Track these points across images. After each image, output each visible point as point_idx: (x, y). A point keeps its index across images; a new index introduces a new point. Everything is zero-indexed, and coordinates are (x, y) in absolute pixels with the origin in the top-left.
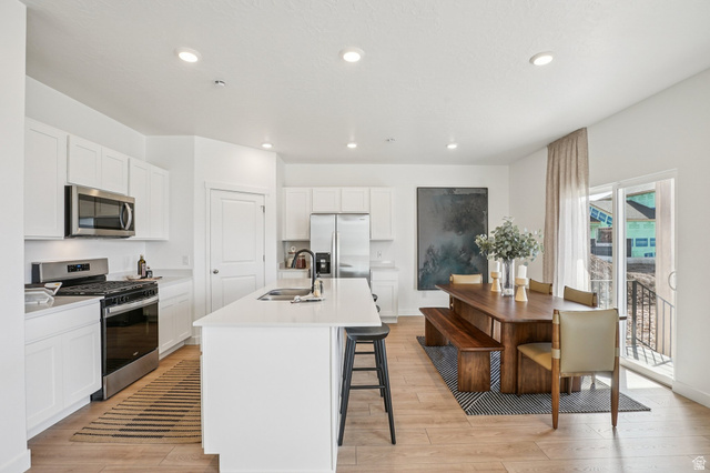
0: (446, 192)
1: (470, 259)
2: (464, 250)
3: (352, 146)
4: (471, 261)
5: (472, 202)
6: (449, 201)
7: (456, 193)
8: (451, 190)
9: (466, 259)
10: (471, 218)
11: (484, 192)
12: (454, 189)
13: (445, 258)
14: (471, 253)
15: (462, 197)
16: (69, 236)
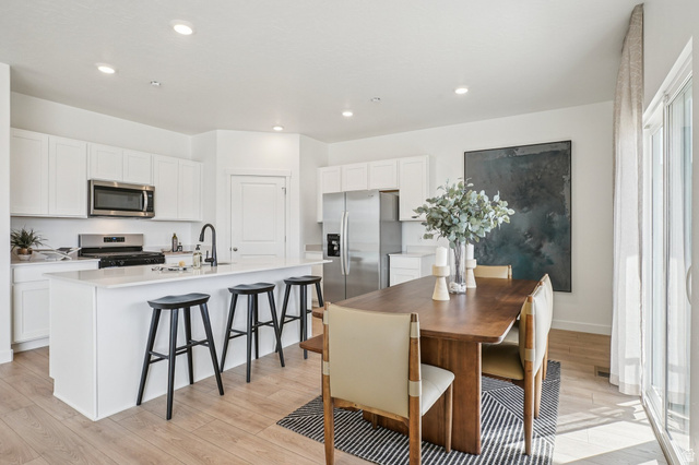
0: (504, 154)
1: (541, 246)
2: (530, 233)
3: (348, 114)
4: (543, 250)
5: (544, 163)
6: (509, 166)
7: (518, 153)
8: (511, 150)
9: (533, 247)
10: (542, 187)
11: (565, 147)
12: (516, 148)
13: (503, 244)
14: (542, 238)
15: (527, 158)
16: (90, 216)
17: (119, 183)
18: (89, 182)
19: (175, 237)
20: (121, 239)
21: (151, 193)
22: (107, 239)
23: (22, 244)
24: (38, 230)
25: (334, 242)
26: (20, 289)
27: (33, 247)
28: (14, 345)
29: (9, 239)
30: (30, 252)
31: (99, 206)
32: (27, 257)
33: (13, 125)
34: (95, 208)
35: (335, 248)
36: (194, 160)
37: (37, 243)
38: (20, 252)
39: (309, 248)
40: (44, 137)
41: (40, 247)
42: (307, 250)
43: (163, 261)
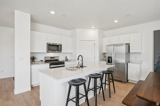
3: (116, 21)
16: (47, 52)
17: (52, 43)
18: (47, 43)
19: (66, 57)
20: (54, 58)
21: (61, 46)
22: (51, 58)
23: (33, 59)
24: (36, 56)
25: (110, 59)
26: (32, 71)
27: (35, 60)
28: (31, 86)
29: (30, 58)
30: (34, 62)
31: (49, 49)
32: (34, 63)
33: (31, 30)
34: (49, 50)
35: (110, 61)
36: (70, 37)
37: (36, 59)
38: (32, 62)
39: (101, 60)
40: (37, 32)
41: (37, 60)
42: (100, 60)
43: (64, 64)
